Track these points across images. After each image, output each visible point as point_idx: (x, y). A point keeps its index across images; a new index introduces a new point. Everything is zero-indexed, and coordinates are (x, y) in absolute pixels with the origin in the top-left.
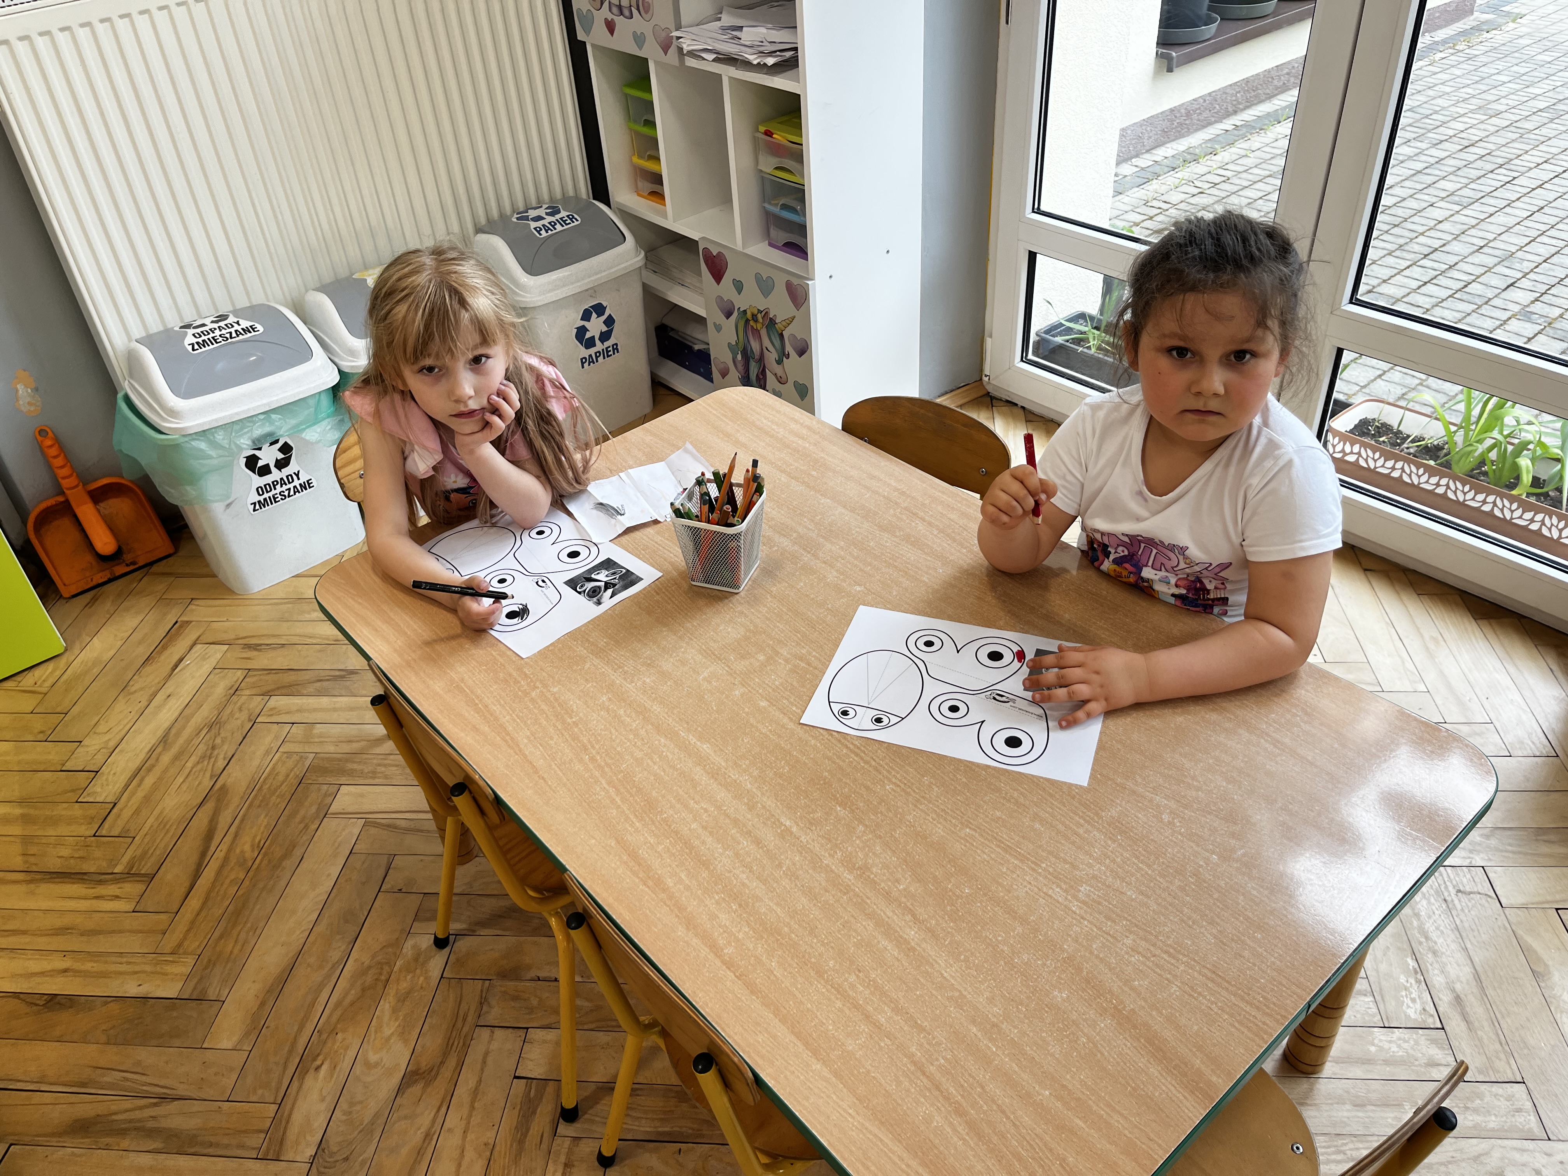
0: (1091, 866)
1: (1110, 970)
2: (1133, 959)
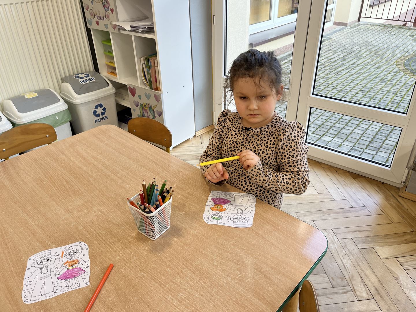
0: (184, 285)
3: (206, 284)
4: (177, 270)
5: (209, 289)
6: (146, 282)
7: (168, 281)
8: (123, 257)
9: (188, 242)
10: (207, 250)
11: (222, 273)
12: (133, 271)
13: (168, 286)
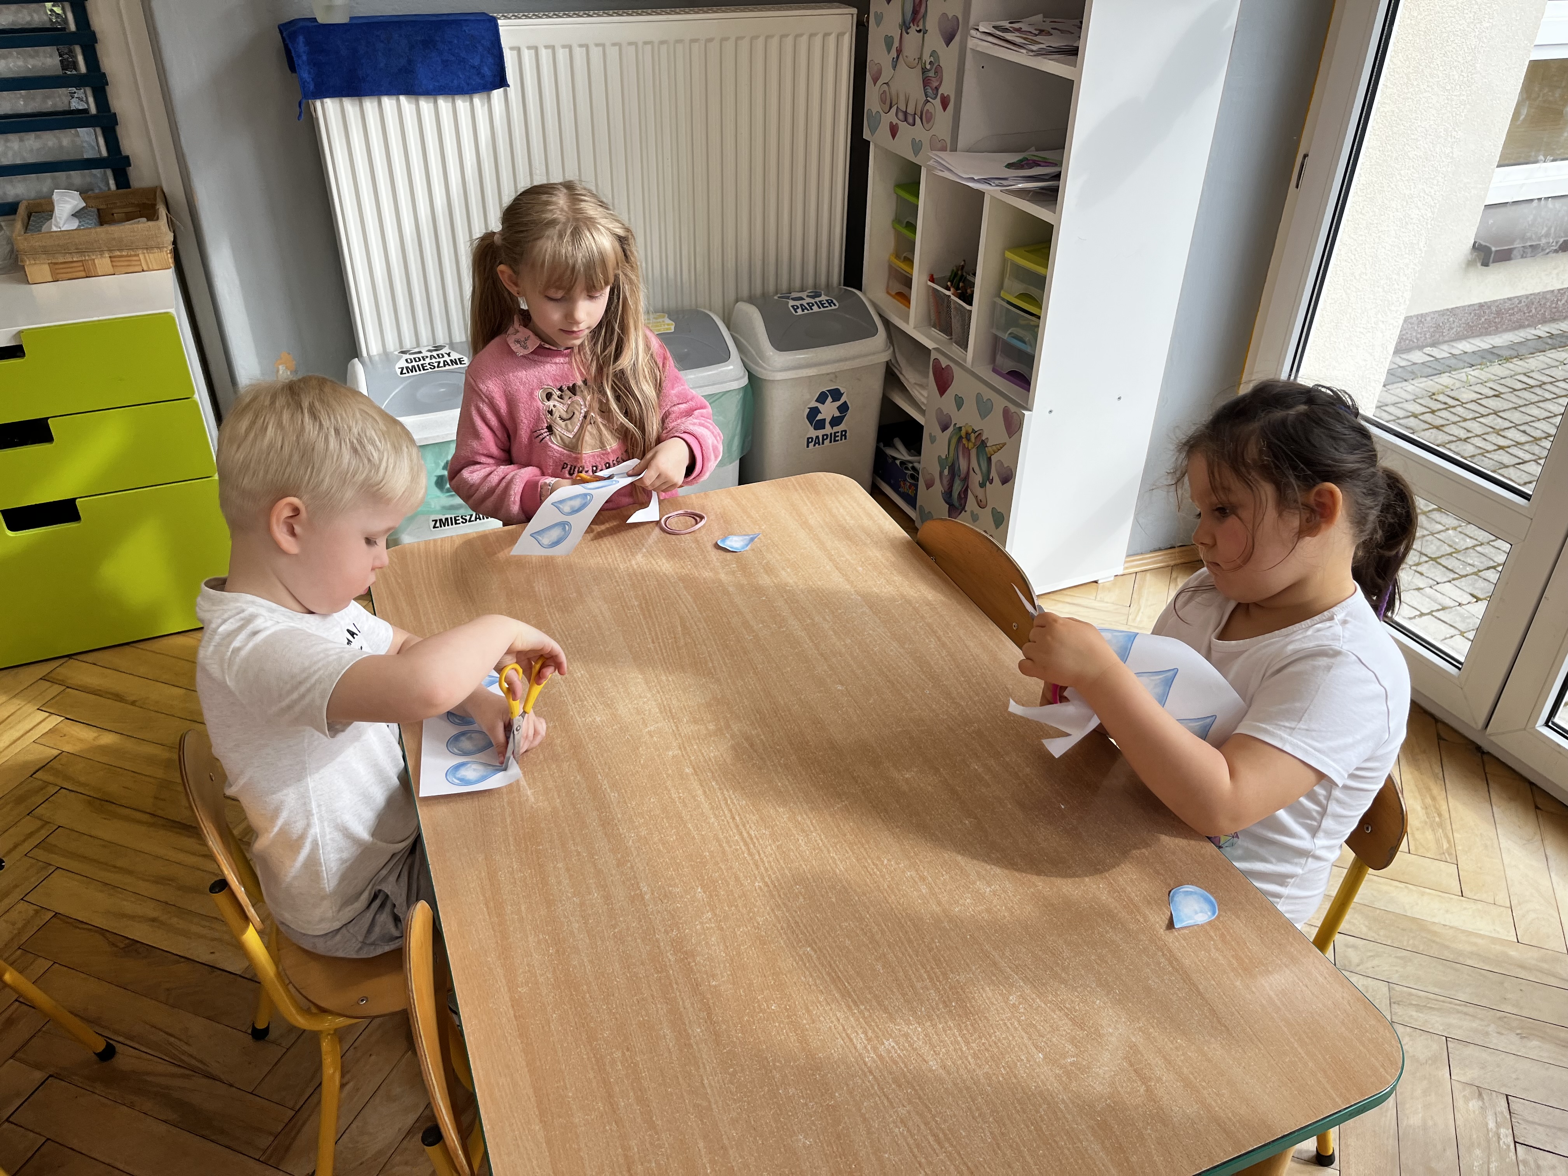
1: (868, 1133)
2: (897, 1130)
3: (967, 1043)
4: (901, 974)
5: (971, 1061)
6: (812, 976)
7: (869, 996)
8: (771, 885)
9: (957, 909)
10: (1003, 954)
11: (1023, 1034)
12: (786, 934)
13: (865, 1008)
